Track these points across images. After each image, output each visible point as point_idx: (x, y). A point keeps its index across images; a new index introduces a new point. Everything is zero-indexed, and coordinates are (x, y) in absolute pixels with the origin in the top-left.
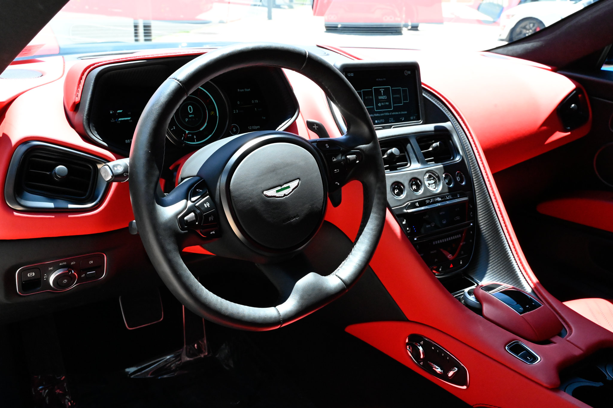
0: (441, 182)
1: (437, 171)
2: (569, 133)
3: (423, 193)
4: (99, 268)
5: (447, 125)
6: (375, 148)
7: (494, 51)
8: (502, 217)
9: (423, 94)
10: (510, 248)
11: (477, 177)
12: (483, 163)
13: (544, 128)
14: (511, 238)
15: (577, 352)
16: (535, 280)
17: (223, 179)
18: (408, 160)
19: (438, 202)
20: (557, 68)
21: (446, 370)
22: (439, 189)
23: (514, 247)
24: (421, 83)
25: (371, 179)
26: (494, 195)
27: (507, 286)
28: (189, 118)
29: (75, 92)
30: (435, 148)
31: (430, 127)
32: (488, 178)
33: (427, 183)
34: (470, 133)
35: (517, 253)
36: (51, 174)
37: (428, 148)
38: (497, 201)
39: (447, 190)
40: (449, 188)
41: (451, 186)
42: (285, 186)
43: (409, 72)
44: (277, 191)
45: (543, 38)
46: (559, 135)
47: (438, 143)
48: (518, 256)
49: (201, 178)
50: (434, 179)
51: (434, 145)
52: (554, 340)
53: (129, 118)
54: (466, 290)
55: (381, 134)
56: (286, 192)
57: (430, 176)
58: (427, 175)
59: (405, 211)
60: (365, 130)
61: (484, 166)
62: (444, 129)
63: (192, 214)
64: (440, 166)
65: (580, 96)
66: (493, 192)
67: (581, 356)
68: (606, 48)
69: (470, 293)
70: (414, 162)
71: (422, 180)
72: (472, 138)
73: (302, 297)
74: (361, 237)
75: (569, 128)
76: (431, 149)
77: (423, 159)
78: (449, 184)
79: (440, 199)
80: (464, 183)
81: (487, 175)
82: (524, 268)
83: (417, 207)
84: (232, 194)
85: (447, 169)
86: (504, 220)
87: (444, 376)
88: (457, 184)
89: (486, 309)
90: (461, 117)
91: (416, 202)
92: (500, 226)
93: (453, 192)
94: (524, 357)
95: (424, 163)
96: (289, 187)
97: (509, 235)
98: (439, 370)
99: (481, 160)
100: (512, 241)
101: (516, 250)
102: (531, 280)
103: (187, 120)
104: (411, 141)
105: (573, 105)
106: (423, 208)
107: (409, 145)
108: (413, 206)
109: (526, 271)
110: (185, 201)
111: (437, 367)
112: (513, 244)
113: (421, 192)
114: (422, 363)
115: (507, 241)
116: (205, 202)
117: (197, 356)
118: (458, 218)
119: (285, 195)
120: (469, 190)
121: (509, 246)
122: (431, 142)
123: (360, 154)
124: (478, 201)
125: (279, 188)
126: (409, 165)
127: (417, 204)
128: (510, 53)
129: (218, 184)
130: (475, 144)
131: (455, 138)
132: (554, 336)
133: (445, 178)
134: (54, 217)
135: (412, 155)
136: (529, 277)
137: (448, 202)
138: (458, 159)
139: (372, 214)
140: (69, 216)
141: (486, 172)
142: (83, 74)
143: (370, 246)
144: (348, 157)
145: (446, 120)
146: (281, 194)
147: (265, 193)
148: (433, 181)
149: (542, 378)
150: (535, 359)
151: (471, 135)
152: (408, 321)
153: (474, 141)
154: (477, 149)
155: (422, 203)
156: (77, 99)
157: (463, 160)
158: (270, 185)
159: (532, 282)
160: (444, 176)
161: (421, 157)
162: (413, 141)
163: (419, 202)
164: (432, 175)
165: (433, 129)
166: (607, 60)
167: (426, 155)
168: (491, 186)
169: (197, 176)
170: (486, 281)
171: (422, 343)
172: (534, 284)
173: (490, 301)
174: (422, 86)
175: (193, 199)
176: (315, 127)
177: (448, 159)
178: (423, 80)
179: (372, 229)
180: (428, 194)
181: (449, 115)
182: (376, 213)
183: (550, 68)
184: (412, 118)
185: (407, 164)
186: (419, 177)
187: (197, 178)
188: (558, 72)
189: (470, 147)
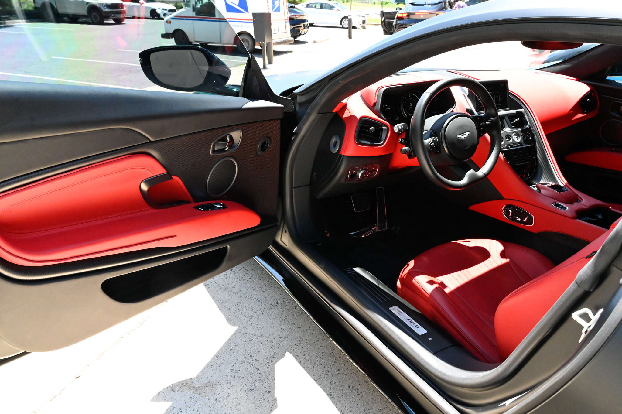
0: (520, 137)
1: (518, 132)
2: (586, 115)
3: (512, 142)
4: (375, 171)
5: (522, 110)
6: (497, 119)
7: (542, 70)
8: (550, 154)
9: (510, 96)
10: (553, 168)
11: (537, 135)
12: (540, 129)
13: (572, 112)
14: (554, 164)
15: (585, 207)
16: (566, 181)
17: (443, 131)
18: (504, 126)
19: (519, 146)
20: (580, 79)
21: (522, 219)
22: (519, 140)
23: (556, 168)
24: (508, 90)
25: (495, 133)
26: (546, 144)
27: (552, 183)
28: (410, 108)
29: (374, 98)
30: (516, 122)
31: (514, 111)
32: (543, 135)
33: (513, 137)
34: (533, 114)
35: (557, 170)
36: (369, 131)
37: (513, 122)
38: (547, 146)
39: (523, 141)
40: (524, 140)
41: (525, 139)
42: (464, 134)
43: (503, 85)
44: (462, 136)
45: (572, 62)
46: (580, 116)
47: (518, 119)
48: (557, 172)
49: (433, 131)
50: (517, 135)
51: (516, 120)
52: (574, 203)
53: (389, 109)
54: (532, 186)
55: (500, 113)
56: (465, 136)
57: (515, 134)
58: (514, 134)
59: (504, 149)
60: (493, 111)
61: (540, 130)
62: (521, 112)
63: (433, 143)
64: (519, 130)
65: (593, 94)
66: (545, 142)
67: (587, 209)
68: (609, 68)
69: (534, 187)
70: (507, 128)
71: (511, 136)
72: (535, 116)
73: (469, 178)
74: (490, 157)
75: (586, 112)
76: (514, 122)
77: (512, 126)
78: (524, 138)
79: (520, 145)
80: (530, 138)
81: (542, 134)
82: (560, 177)
83: (509, 148)
84: (446, 136)
85: (522, 131)
86: (550, 155)
87: (522, 222)
88: (527, 138)
89: (542, 191)
90: (529, 107)
91: (509, 146)
92: (548, 158)
93: (525, 142)
94: (561, 208)
95: (512, 128)
96: (466, 134)
97: (553, 162)
98: (519, 219)
99: (539, 127)
100: (554, 165)
101: (556, 169)
102: (563, 182)
103: (409, 109)
104: (506, 118)
105: (588, 99)
106: (512, 148)
107: (504, 120)
108: (507, 147)
109: (561, 178)
110: (430, 138)
111: (518, 218)
112: (555, 166)
113: (511, 141)
114: (510, 218)
115: (552, 165)
116: (437, 139)
117: (383, 229)
118: (528, 154)
119: (464, 137)
120: (533, 141)
121: (553, 167)
122: (514, 119)
123: (491, 122)
124: (537, 147)
125: (463, 135)
126: (504, 129)
127: (509, 147)
128: (551, 71)
129: (441, 132)
130: (536, 119)
131: (526, 117)
132: (575, 202)
133: (522, 135)
134: (369, 147)
135: (506, 124)
136: (563, 180)
137: (523, 146)
138: (527, 126)
139: (495, 147)
140: (375, 147)
141: (541, 133)
142: (377, 91)
143: (495, 160)
144: (486, 123)
145: (521, 108)
146: (463, 137)
147: (458, 136)
148: (516, 137)
149: (569, 215)
150: (566, 208)
151: (534, 115)
152: (504, 199)
153: (535, 118)
154: (537, 122)
155: (511, 146)
156: (375, 101)
157: (530, 127)
158: (459, 133)
159: (564, 183)
160: (521, 134)
161: (511, 125)
162: (507, 118)
163: (510, 146)
164: (517, 134)
165: (515, 112)
166: (610, 73)
167: (513, 124)
168: (544, 140)
169: (430, 130)
170: (541, 182)
171: (511, 208)
172: (565, 184)
173: (544, 189)
174: (509, 91)
175: (433, 138)
176: (470, 111)
177: (523, 127)
178: (509, 89)
179: (495, 153)
180: (514, 142)
181: (522, 105)
182: (497, 147)
183: (575, 79)
184: (504, 107)
185: (503, 129)
186: (510, 135)
187: (431, 131)
188: (581, 81)
189: (533, 121)
